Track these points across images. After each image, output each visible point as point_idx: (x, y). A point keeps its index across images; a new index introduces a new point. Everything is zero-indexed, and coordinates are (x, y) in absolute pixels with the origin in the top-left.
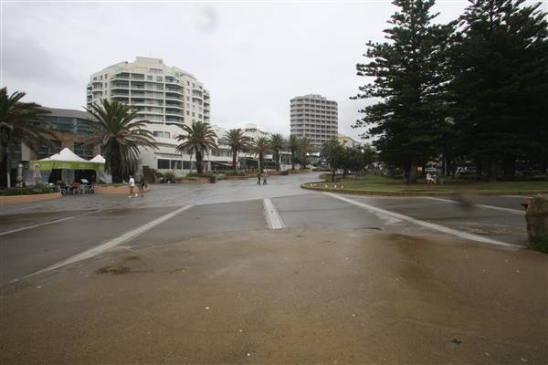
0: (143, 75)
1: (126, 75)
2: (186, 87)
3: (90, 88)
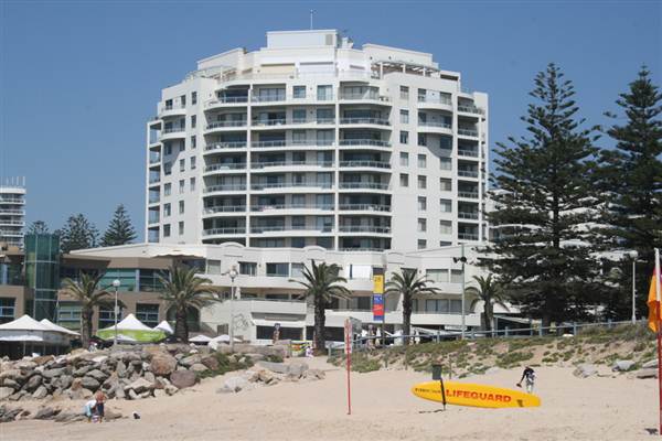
0: (282, 87)
1: (238, 92)
2: (397, 105)
3: (156, 127)
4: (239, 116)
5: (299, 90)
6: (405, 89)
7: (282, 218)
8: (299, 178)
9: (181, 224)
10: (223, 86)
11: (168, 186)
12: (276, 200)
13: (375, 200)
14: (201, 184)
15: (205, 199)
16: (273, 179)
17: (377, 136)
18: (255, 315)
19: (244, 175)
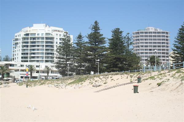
2: (55, 37)
3: (14, 40)
4: (28, 39)
5: (38, 34)
6: (57, 34)
7: (35, 57)
8: (38, 50)
9: (18, 57)
10: (25, 33)
11: (16, 51)
12: (34, 54)
13: (51, 54)
14: (21, 50)
15: (22, 53)
16: (34, 50)
17: (52, 42)
18: (20, 74)
19: (28, 49)
